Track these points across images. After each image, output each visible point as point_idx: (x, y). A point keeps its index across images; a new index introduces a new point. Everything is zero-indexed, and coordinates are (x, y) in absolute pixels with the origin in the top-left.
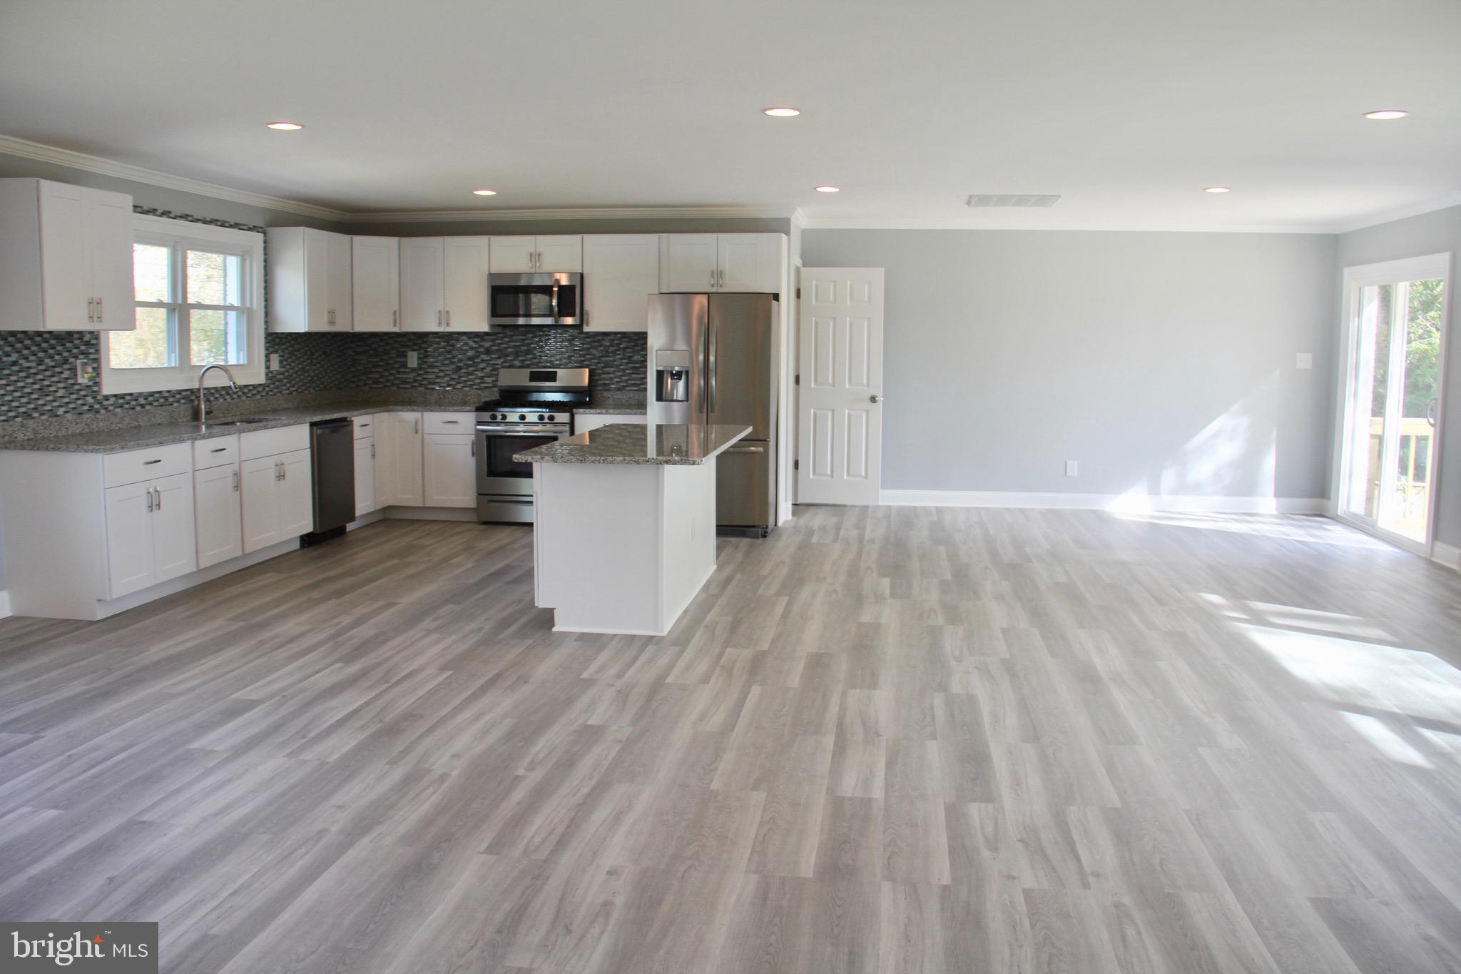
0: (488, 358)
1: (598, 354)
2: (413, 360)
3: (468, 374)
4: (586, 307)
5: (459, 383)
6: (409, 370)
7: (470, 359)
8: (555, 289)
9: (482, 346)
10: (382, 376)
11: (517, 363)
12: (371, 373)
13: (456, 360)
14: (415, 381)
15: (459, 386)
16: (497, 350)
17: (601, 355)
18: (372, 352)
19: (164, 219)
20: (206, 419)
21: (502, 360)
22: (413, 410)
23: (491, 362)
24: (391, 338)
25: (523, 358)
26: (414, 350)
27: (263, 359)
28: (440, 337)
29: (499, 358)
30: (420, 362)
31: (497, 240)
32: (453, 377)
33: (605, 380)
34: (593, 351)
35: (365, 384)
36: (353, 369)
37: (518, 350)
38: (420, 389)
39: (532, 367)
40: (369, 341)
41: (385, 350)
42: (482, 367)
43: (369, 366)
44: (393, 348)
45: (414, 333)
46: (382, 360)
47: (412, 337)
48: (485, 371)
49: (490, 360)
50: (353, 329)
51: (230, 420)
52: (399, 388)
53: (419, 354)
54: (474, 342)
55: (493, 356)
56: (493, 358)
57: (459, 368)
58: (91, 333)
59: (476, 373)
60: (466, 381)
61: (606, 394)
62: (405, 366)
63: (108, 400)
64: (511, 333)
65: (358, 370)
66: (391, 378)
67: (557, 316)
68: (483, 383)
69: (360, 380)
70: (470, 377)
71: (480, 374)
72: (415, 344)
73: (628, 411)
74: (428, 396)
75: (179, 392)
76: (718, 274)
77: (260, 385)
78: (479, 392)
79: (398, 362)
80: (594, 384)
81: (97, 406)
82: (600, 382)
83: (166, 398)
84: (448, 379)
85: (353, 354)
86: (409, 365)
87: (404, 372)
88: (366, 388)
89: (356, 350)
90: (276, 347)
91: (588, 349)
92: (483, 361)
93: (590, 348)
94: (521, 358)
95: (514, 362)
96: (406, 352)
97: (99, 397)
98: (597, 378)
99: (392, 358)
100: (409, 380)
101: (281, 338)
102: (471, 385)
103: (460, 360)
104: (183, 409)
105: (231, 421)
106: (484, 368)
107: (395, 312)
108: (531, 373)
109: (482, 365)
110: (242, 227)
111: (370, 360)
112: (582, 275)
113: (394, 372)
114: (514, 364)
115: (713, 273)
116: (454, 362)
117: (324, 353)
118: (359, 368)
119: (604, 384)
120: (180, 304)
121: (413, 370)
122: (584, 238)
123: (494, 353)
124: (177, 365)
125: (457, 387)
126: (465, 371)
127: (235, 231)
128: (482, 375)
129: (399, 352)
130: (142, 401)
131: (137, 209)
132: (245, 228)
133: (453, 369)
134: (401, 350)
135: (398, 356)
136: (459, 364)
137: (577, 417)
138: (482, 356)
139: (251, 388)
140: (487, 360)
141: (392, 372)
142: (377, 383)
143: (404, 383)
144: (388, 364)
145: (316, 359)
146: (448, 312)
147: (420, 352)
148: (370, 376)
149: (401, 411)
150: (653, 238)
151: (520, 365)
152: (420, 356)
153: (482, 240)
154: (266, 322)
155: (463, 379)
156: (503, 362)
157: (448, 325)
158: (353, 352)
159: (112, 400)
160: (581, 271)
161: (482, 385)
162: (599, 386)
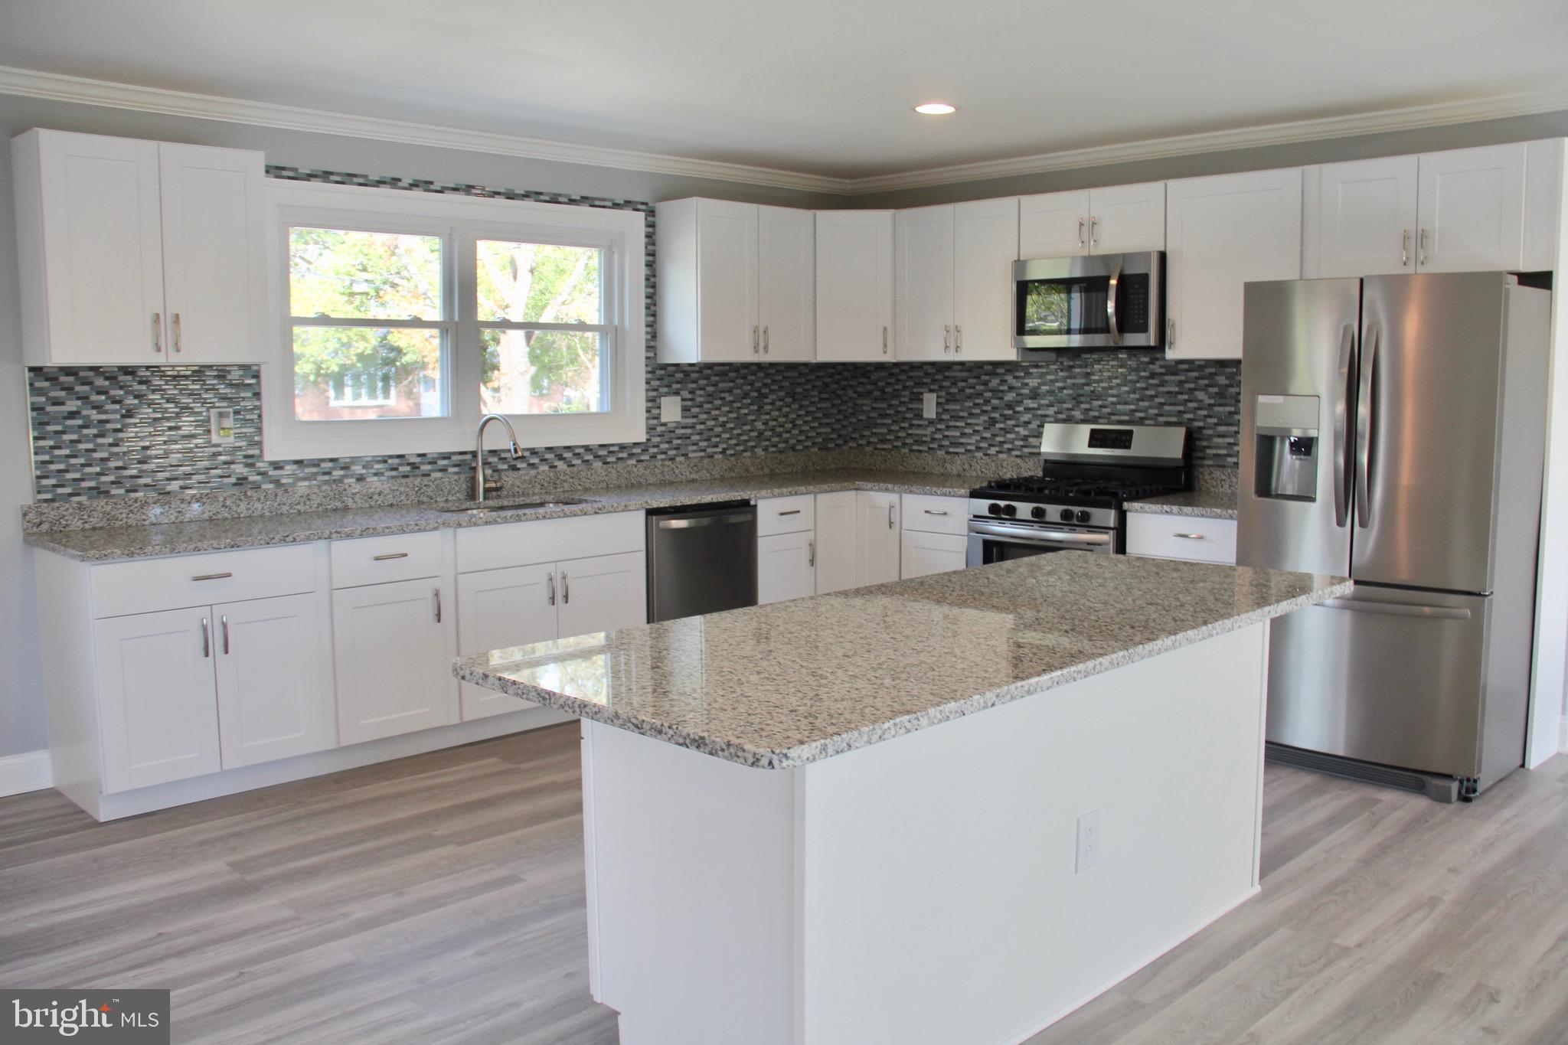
0: (1035, 405)
1: (1208, 401)
2: (930, 406)
3: (1006, 431)
4: (1172, 313)
5: (993, 446)
6: (926, 423)
7: (1009, 406)
8: (1113, 282)
9: (1027, 384)
10: (890, 431)
11: (1077, 414)
12: (876, 425)
13: (989, 408)
14: (933, 440)
15: (993, 451)
16: (1048, 391)
17: (1212, 401)
18: (877, 393)
19: (417, 193)
20: (485, 498)
21: (1055, 409)
22: (887, 490)
23: (1040, 412)
24: (902, 371)
25: (1087, 406)
26: (932, 391)
27: (642, 404)
28: (969, 370)
29: (1051, 405)
30: (940, 410)
31: (1029, 201)
32: (985, 435)
33: (1219, 447)
34: (1200, 395)
35: (869, 443)
36: (853, 420)
37: (1081, 392)
38: (939, 452)
39: (1100, 421)
40: (875, 376)
41: (895, 390)
42: (1027, 420)
43: (874, 414)
44: (905, 388)
45: (932, 364)
46: (890, 406)
47: (931, 370)
48: (1030, 426)
49: (1038, 409)
50: (816, 358)
51: (537, 499)
52: (911, 451)
53: (938, 397)
54: (1016, 377)
55: (1043, 402)
56: (1043, 405)
57: (993, 422)
58: (245, 368)
59: (1017, 429)
60: (1002, 443)
61: (1217, 474)
62: (919, 415)
63: (281, 468)
64: (1071, 363)
65: (858, 420)
66: (902, 434)
67: (1117, 333)
68: (1026, 447)
69: (862, 437)
70: (1009, 436)
71: (1022, 431)
72: (934, 381)
73: (1218, 511)
74: (948, 465)
75: (446, 456)
76: (1418, 239)
77: (636, 444)
78: (1019, 461)
79: (911, 409)
80: (1200, 455)
81: (254, 478)
82: (1209, 451)
83: (414, 466)
84: (978, 438)
85: (855, 395)
86: (926, 415)
87: (920, 426)
88: (869, 449)
89: (859, 389)
90: (676, 386)
91: (1192, 390)
92: (1028, 409)
93: (1195, 390)
94: (1083, 406)
95: (1073, 413)
96: (922, 393)
97: (261, 466)
98: (1205, 443)
99: (904, 403)
100: (924, 439)
101: (686, 374)
102: (1010, 450)
103: (995, 409)
104: (454, 481)
105: (538, 501)
106: (1029, 423)
107: (885, 329)
108: (1093, 432)
109: (1026, 417)
110: (597, 203)
111: (875, 405)
112: (1163, 257)
113: (906, 425)
114: (1073, 416)
115: (1406, 238)
116: (986, 411)
117: (792, 395)
118: (860, 418)
119: (1215, 455)
120: (457, 322)
121: (931, 422)
122: (1168, 184)
123: (1043, 396)
124: (450, 415)
125: (989, 452)
126: (1002, 426)
127: (585, 209)
128: (1026, 433)
129: (912, 393)
130: (358, 469)
131: (275, 171)
132: (610, 204)
133: (985, 421)
134: (915, 390)
135: (911, 400)
136: (993, 415)
137: (1131, 518)
138: (1025, 401)
139: (616, 449)
140: (1034, 409)
141: (903, 425)
142: (883, 441)
143: (918, 442)
144: (897, 412)
145: (772, 404)
146: (957, 330)
147: (940, 394)
148: (874, 430)
149: (871, 489)
150: (1293, 174)
151: (1082, 417)
152: (940, 400)
153: (1007, 204)
154: (649, 348)
155: (998, 439)
156: (1056, 413)
157: (957, 348)
158: (855, 392)
159: (289, 469)
160: (1162, 249)
161: (1026, 450)
162: (1210, 459)
